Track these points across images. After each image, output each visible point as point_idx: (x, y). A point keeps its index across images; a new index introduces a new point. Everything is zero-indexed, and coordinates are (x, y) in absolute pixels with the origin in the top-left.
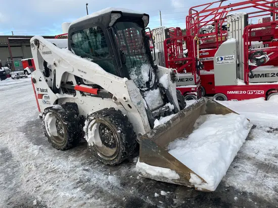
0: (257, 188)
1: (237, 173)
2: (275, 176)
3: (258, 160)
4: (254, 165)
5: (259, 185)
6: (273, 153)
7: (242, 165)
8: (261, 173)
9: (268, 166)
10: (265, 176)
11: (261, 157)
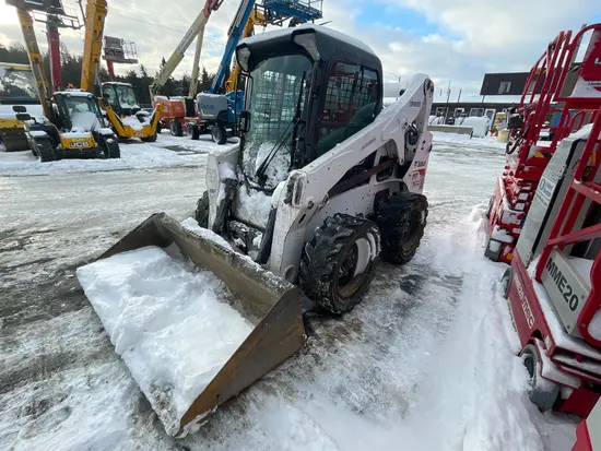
0: (45, 328)
1: (90, 325)
2: (27, 361)
3: (75, 367)
4: (75, 355)
5: (43, 334)
6: (56, 408)
7: (92, 339)
8: (53, 349)
9: (48, 371)
10: (43, 349)
11: (74, 378)
